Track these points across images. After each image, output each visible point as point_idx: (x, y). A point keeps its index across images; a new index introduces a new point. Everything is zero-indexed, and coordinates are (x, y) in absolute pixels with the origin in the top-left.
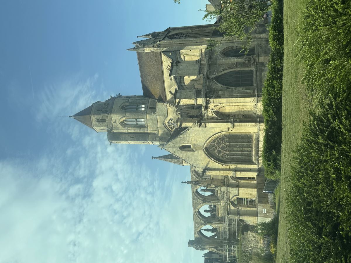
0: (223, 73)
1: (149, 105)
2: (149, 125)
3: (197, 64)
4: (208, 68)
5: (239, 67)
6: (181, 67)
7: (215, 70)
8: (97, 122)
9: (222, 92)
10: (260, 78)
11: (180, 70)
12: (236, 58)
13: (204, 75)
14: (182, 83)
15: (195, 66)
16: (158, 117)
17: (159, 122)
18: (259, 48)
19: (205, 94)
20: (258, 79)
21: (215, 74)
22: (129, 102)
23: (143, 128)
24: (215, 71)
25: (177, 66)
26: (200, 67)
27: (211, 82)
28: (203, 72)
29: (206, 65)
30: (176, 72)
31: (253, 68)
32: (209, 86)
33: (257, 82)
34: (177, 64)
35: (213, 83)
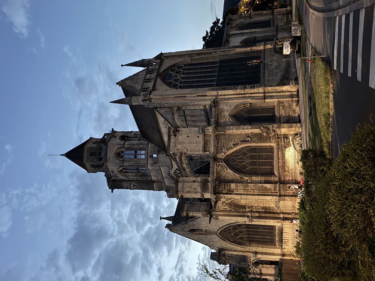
0: (235, 149)
1: (149, 152)
2: (152, 174)
3: (201, 134)
4: (215, 143)
5: (255, 142)
6: (180, 138)
7: (224, 144)
8: (92, 167)
9: (235, 186)
10: (282, 162)
11: (180, 143)
12: (250, 128)
13: (210, 152)
14: (183, 164)
15: (198, 137)
16: (161, 168)
17: (163, 172)
18: (280, 107)
19: (214, 188)
20: (280, 164)
21: (224, 151)
22: (125, 148)
23: (146, 177)
24: (224, 147)
25: (175, 136)
26: (205, 140)
27: (219, 165)
28: (209, 148)
29: (212, 137)
30: (175, 146)
31: (273, 144)
32: (218, 172)
33: (279, 171)
34: (175, 133)
35: (222, 166)
